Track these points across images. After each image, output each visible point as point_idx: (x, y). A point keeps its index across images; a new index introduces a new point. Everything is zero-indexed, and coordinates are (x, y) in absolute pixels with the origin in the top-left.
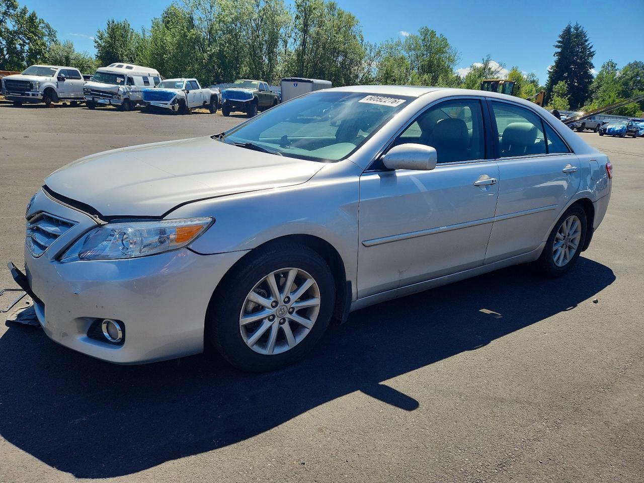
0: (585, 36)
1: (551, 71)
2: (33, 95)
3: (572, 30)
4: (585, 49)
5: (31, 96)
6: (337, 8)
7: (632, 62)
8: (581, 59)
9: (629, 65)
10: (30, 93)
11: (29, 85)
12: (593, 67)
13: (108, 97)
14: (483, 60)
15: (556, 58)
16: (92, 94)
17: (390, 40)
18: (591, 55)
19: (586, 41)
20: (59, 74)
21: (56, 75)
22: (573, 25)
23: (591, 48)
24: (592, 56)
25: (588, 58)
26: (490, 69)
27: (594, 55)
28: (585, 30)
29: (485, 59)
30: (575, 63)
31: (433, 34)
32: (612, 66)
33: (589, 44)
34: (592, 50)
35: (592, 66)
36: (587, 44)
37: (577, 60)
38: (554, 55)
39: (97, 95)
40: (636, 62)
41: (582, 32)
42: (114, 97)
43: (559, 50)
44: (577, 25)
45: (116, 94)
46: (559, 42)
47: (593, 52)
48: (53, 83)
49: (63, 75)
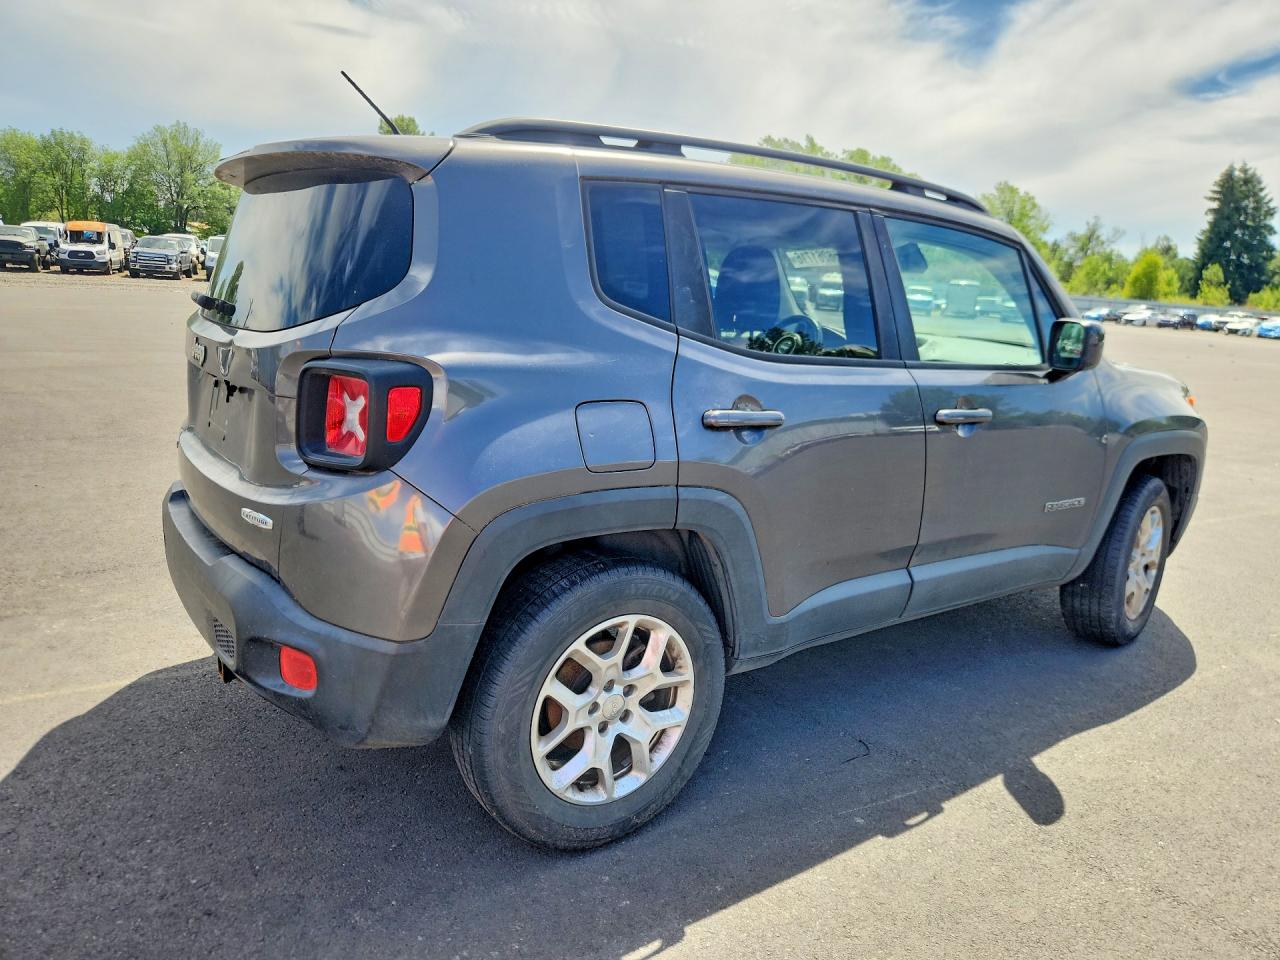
0: (1260, 182)
1: (1202, 238)
3: (1237, 173)
4: (1258, 201)
8: (1254, 221)
12: (1275, 233)
14: (1088, 223)
15: (1210, 218)
18: (1271, 213)
19: (1262, 190)
22: (1238, 166)
23: (1270, 201)
24: (1272, 215)
25: (1265, 218)
26: (1098, 237)
28: (1259, 173)
29: (1092, 221)
30: (1244, 226)
31: (1013, 191)
33: (1266, 195)
34: (1272, 205)
37: (1246, 219)
41: (1254, 175)
43: (1215, 205)
44: (1245, 164)
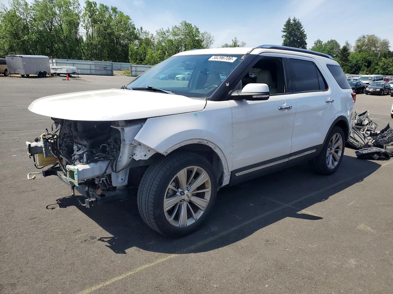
6: (118, 10)
7: (330, 40)
9: (328, 42)
17: (162, 30)
27: (306, 36)
32: (320, 43)
35: (306, 44)
36: (302, 30)
38: (282, 37)
40: (332, 40)
46: (284, 29)
47: (305, 35)
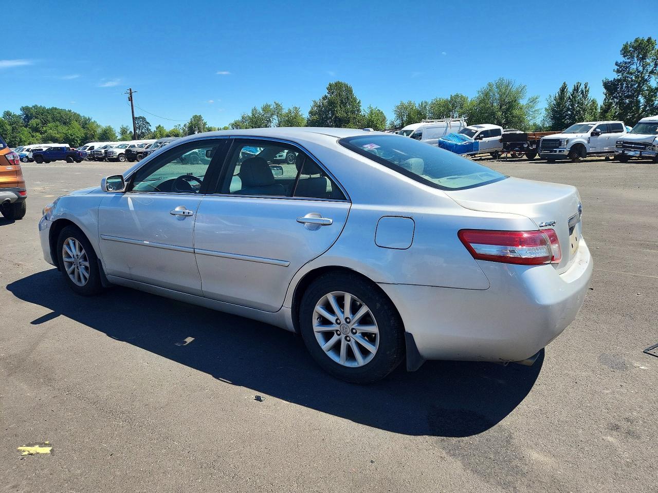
2: (560, 151)
5: (557, 153)
10: (558, 150)
11: (558, 142)
13: (639, 148)
16: (624, 147)
20: (595, 130)
21: (591, 130)
39: (629, 147)
42: (647, 148)
45: (650, 144)
48: (585, 139)
49: (598, 130)
